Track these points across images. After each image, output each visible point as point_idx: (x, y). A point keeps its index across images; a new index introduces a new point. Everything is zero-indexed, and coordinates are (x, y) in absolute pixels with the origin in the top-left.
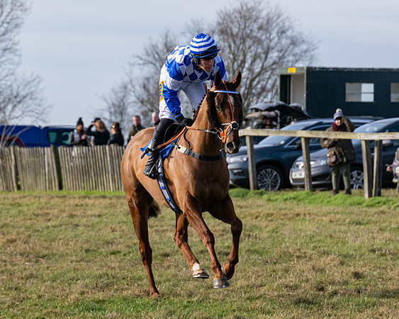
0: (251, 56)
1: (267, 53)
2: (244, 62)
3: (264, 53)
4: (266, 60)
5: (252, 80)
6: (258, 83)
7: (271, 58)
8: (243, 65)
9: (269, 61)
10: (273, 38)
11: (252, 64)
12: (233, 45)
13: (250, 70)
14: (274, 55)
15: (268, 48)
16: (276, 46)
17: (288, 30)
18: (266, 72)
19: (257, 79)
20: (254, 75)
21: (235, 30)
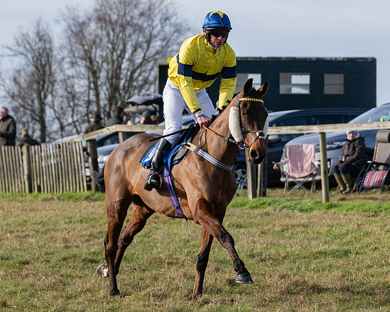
0: (132, 46)
1: (149, 42)
2: (124, 51)
3: (146, 42)
4: (148, 49)
5: (133, 72)
6: (140, 74)
7: (153, 47)
8: (123, 55)
9: (152, 51)
10: (156, 26)
11: (132, 54)
12: (112, 34)
13: (131, 60)
14: (157, 44)
15: (151, 37)
16: (159, 34)
17: (172, 16)
18: (149, 62)
19: (138, 71)
20: (135, 67)
21: (114, 17)
